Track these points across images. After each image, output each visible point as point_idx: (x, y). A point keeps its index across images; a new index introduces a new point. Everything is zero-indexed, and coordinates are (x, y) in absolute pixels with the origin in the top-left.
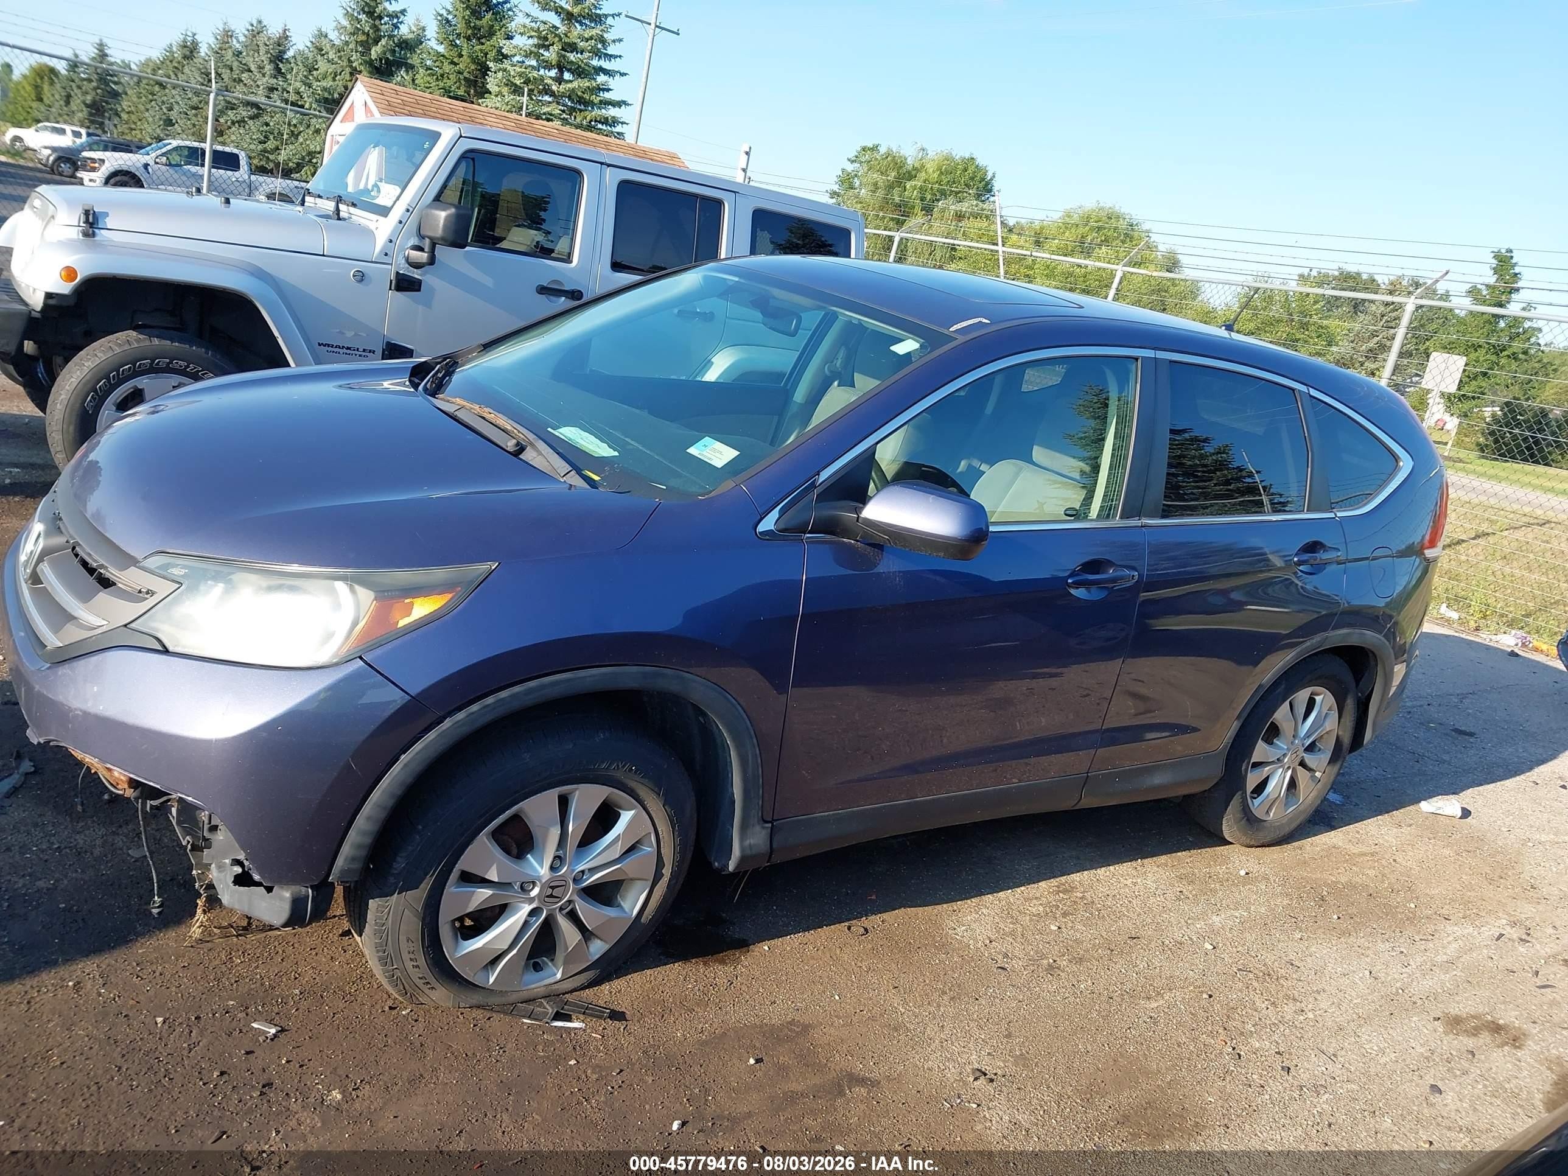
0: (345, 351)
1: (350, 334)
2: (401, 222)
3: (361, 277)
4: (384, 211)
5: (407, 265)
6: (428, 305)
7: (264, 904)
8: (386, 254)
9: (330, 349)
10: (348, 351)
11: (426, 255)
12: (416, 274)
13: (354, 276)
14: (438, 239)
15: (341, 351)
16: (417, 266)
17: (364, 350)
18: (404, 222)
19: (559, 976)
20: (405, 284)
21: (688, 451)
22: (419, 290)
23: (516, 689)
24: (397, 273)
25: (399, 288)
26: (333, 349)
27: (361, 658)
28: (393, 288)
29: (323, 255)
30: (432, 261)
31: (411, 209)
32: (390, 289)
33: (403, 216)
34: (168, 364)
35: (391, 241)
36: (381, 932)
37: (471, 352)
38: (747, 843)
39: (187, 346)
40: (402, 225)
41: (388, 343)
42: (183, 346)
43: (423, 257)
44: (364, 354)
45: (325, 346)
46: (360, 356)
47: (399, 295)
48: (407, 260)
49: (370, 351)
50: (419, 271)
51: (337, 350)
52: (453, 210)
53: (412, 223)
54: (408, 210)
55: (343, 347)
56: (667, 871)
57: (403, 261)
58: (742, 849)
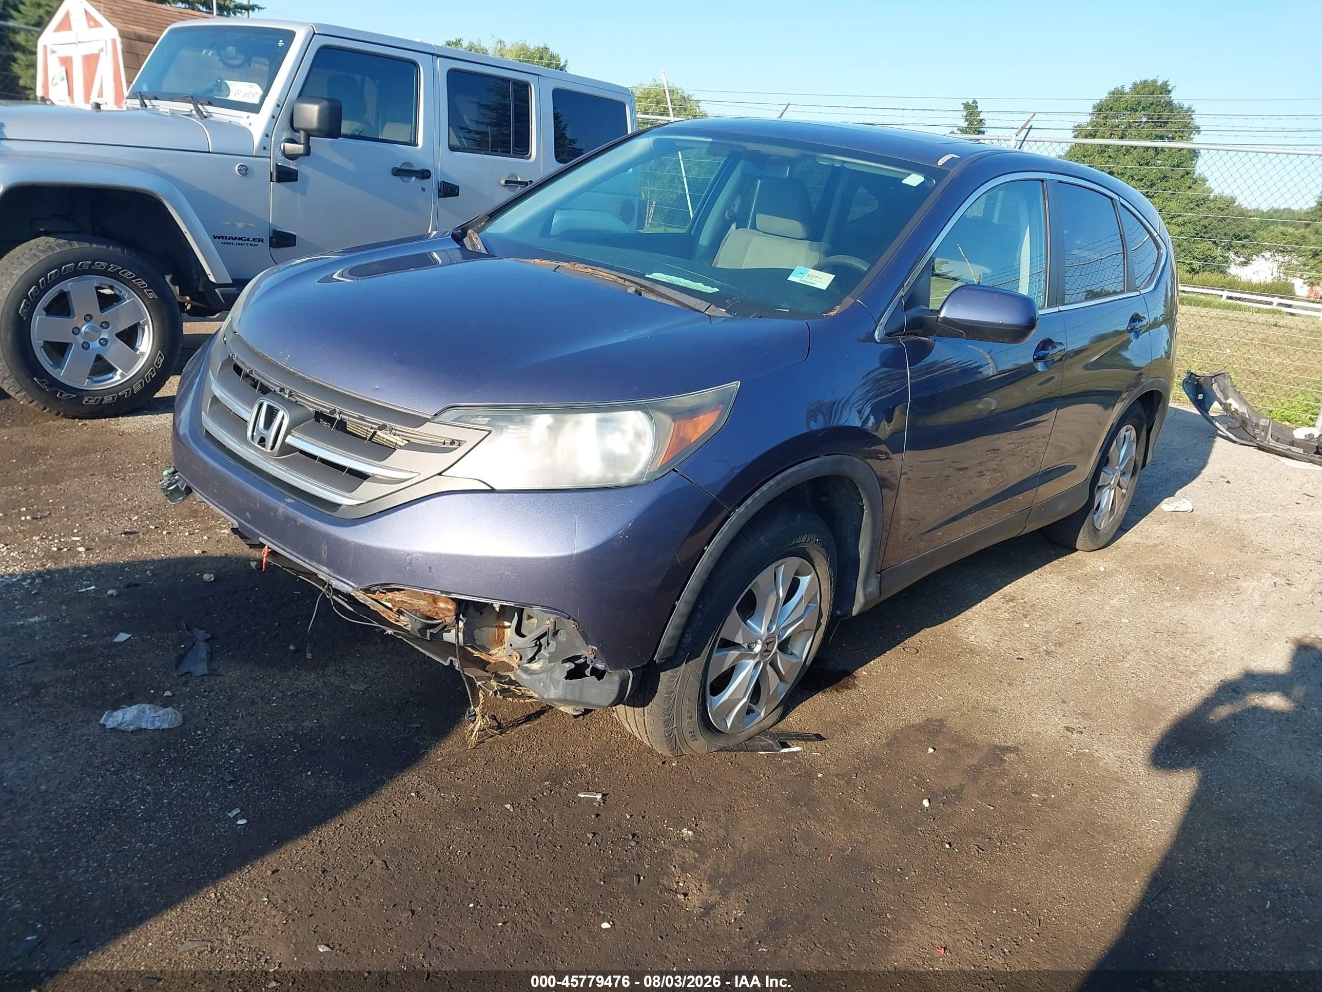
0: (237, 241)
1: (240, 225)
2: (273, 117)
3: (245, 171)
4: (255, 109)
5: (283, 157)
6: (304, 193)
7: (594, 690)
8: (265, 148)
9: (224, 241)
10: (241, 242)
11: (302, 146)
12: (292, 165)
13: (239, 170)
14: (314, 131)
15: (235, 242)
16: (293, 157)
17: (254, 240)
18: (276, 116)
19: (762, 714)
20: (285, 175)
21: (789, 279)
22: (296, 180)
23: (771, 483)
24: (277, 165)
25: (280, 180)
26: (227, 241)
27: (674, 470)
28: (274, 179)
29: (209, 152)
30: (308, 152)
31: (281, 105)
32: (271, 181)
33: (274, 111)
34: (90, 266)
35: (267, 136)
36: (670, 698)
37: (480, 221)
38: (868, 591)
39: (104, 247)
40: (275, 120)
41: (275, 231)
42: (100, 247)
43: (299, 148)
44: (254, 243)
45: (219, 238)
46: (251, 245)
47: (281, 186)
48: (284, 153)
49: (259, 240)
50: (294, 162)
51: (231, 241)
52: (326, 103)
53: (283, 117)
54: (278, 106)
55: (236, 238)
56: (824, 621)
57: (280, 154)
58: (865, 596)
